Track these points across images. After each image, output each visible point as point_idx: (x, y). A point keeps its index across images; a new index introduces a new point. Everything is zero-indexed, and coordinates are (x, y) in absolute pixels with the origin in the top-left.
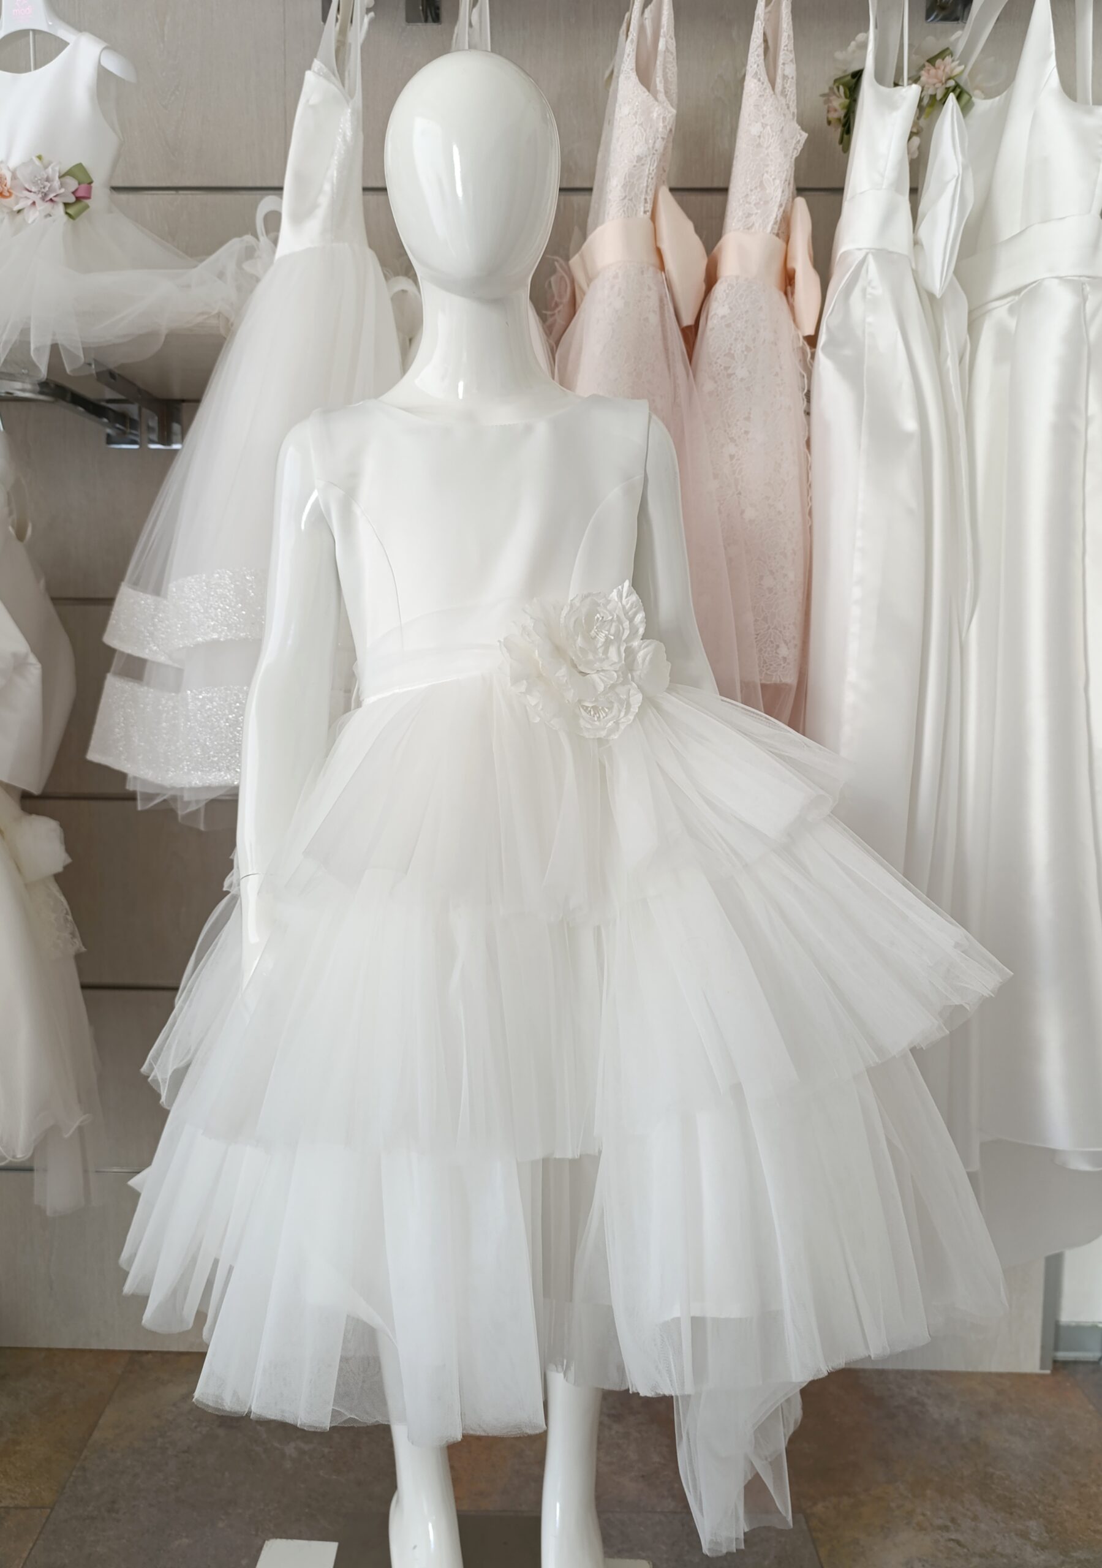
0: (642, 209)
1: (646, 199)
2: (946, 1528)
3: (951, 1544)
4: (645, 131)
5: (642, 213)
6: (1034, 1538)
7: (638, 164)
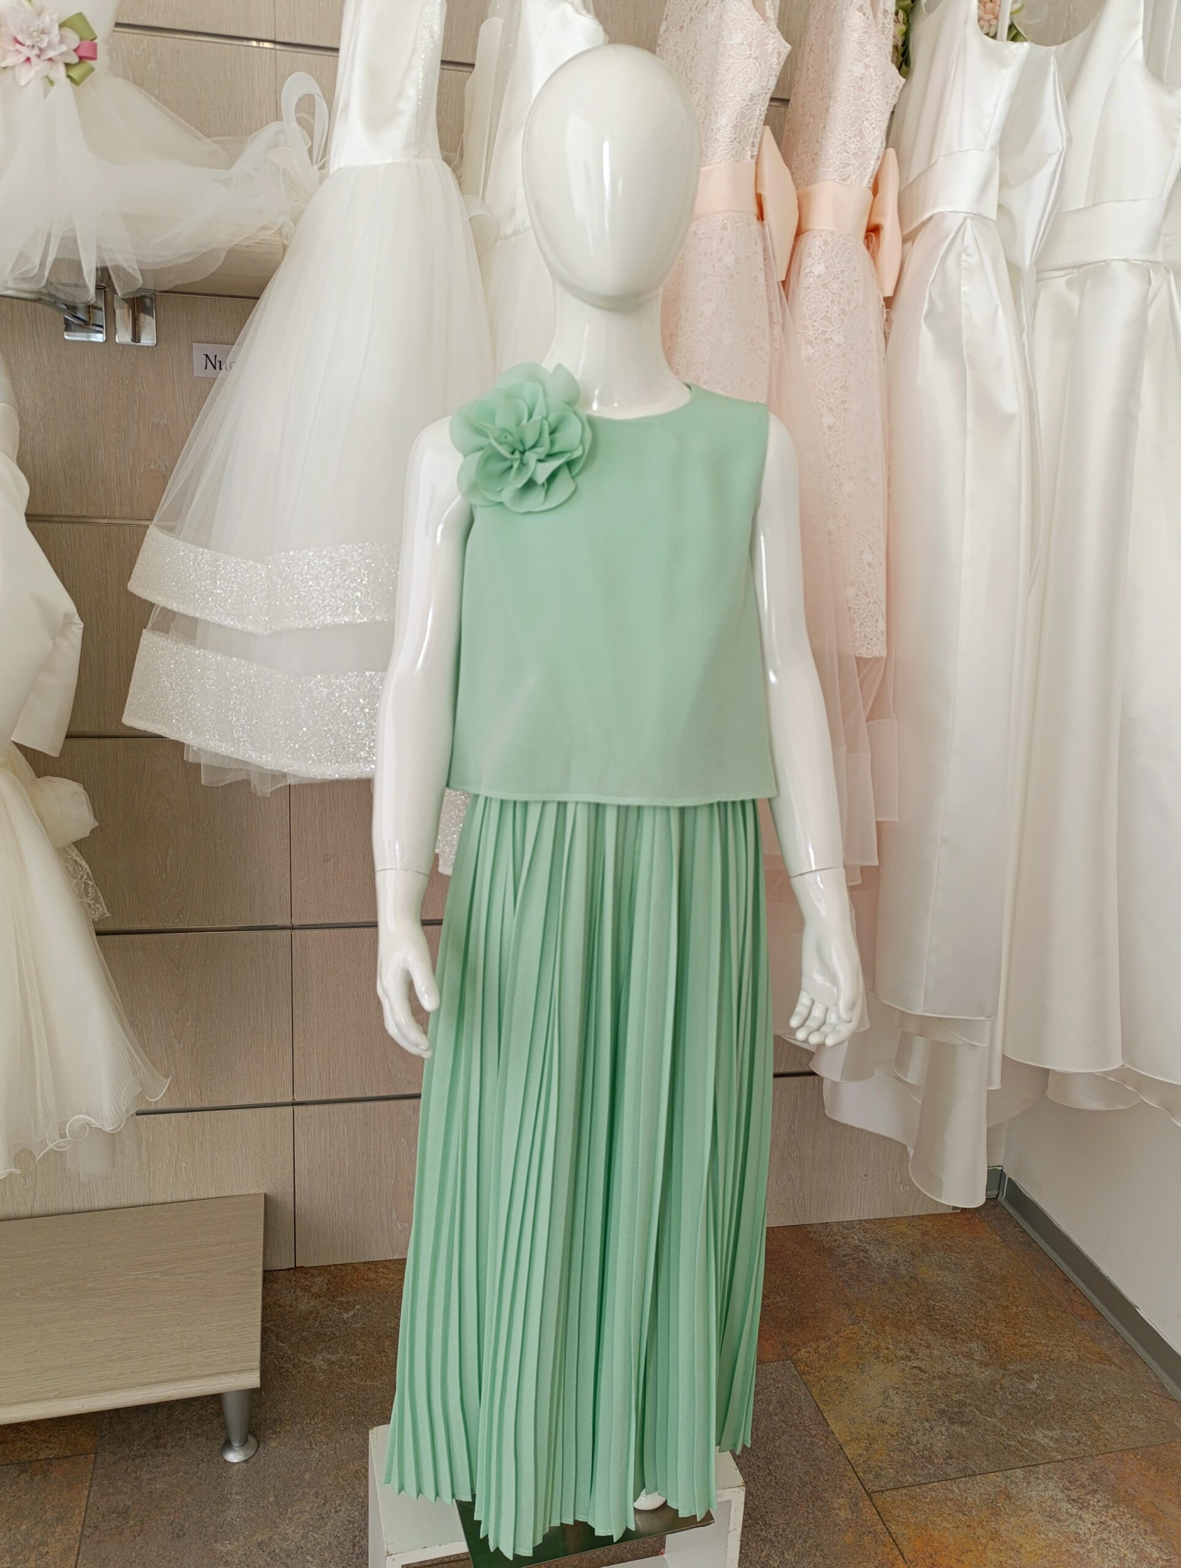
0: (749, 153)
1: (753, 143)
2: (908, 1358)
3: (915, 1371)
4: (760, 65)
5: (749, 158)
6: (977, 1358)
7: (750, 103)
